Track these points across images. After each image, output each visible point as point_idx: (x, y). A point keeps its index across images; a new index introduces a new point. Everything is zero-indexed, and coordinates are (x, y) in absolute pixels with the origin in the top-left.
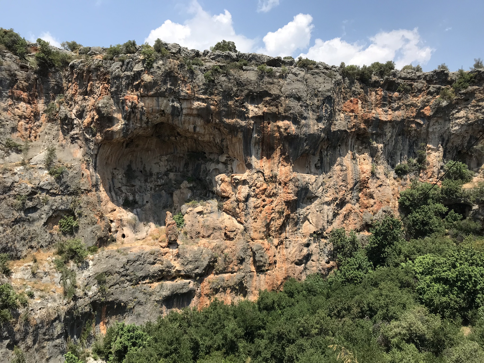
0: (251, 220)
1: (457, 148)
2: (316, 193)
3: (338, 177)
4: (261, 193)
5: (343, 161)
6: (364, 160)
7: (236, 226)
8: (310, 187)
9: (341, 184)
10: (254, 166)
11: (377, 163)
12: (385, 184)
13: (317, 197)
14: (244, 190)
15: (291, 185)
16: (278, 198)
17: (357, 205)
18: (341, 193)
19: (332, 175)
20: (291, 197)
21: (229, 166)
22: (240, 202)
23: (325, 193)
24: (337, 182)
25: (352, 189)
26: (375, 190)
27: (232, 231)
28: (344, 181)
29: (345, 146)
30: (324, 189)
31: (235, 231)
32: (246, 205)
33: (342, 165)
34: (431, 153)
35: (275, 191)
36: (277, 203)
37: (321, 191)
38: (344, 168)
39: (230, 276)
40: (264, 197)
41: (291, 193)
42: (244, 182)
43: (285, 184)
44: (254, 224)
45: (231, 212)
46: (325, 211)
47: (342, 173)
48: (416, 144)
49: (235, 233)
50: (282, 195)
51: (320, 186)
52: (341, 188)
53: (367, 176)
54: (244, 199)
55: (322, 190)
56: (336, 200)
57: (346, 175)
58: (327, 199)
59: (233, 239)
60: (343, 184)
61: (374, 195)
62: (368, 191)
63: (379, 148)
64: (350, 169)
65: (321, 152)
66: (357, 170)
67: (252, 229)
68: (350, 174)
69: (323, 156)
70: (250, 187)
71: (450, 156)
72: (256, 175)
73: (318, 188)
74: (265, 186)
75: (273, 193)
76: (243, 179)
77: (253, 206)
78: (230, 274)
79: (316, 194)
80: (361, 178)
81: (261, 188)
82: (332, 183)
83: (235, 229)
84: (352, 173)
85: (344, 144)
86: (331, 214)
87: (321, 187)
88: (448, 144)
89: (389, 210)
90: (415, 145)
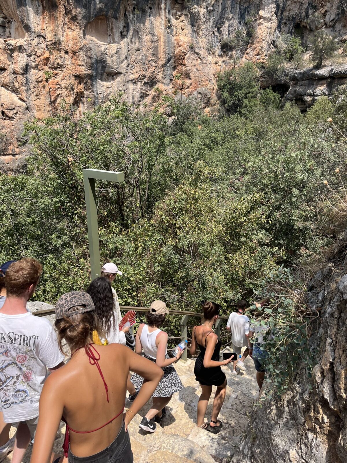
0: (33, 97)
1: (294, 19)
2: (118, 68)
3: (148, 50)
4: (42, 63)
5: (155, 29)
6: (183, 30)
7: (16, 103)
8: (109, 60)
9: (151, 59)
10: (33, 28)
11: (198, 34)
12: (206, 62)
13: (119, 74)
14: (21, 59)
15: (82, 55)
16: (64, 70)
17: (171, 86)
18: (150, 70)
19: (140, 47)
20: (82, 70)
21: (7, 30)
22: (18, 74)
23: (131, 69)
24: (146, 56)
25: (163, 66)
26: (193, 68)
27: (10, 109)
28: (154, 54)
29: (157, 9)
30: (129, 65)
31: (14, 109)
32: (26, 78)
33: (153, 35)
34: (262, 24)
35: (59, 61)
36: (63, 76)
37: (124, 66)
38: (155, 38)
39: (11, 159)
40: (46, 68)
41: (83, 65)
42: (20, 49)
43: (74, 53)
44: (37, 102)
45: (9, 87)
46: (131, 91)
47: (153, 45)
48: (248, 12)
49: (15, 111)
50: (69, 67)
51: (123, 60)
52: (151, 64)
53: (183, 51)
54: (21, 71)
55: (126, 65)
56: (145, 78)
57: (157, 47)
58: (132, 77)
59: (12, 118)
60: (153, 58)
61: (191, 74)
62: (184, 69)
63: (201, 14)
64: (162, 40)
65: (125, 15)
66: (172, 42)
67: (35, 108)
68: (162, 47)
69: (129, 21)
70: (29, 56)
71: (286, 29)
72: (36, 40)
73: (122, 62)
74: (47, 55)
75: (58, 64)
76: (18, 44)
77: (35, 80)
78: (11, 156)
79: (119, 70)
80: (176, 53)
81: (42, 58)
82: (140, 57)
83: (13, 107)
84: (165, 45)
85: (156, 6)
86: (137, 95)
87: (126, 61)
88: (284, 13)
89: (205, 92)
90: (246, 13)
